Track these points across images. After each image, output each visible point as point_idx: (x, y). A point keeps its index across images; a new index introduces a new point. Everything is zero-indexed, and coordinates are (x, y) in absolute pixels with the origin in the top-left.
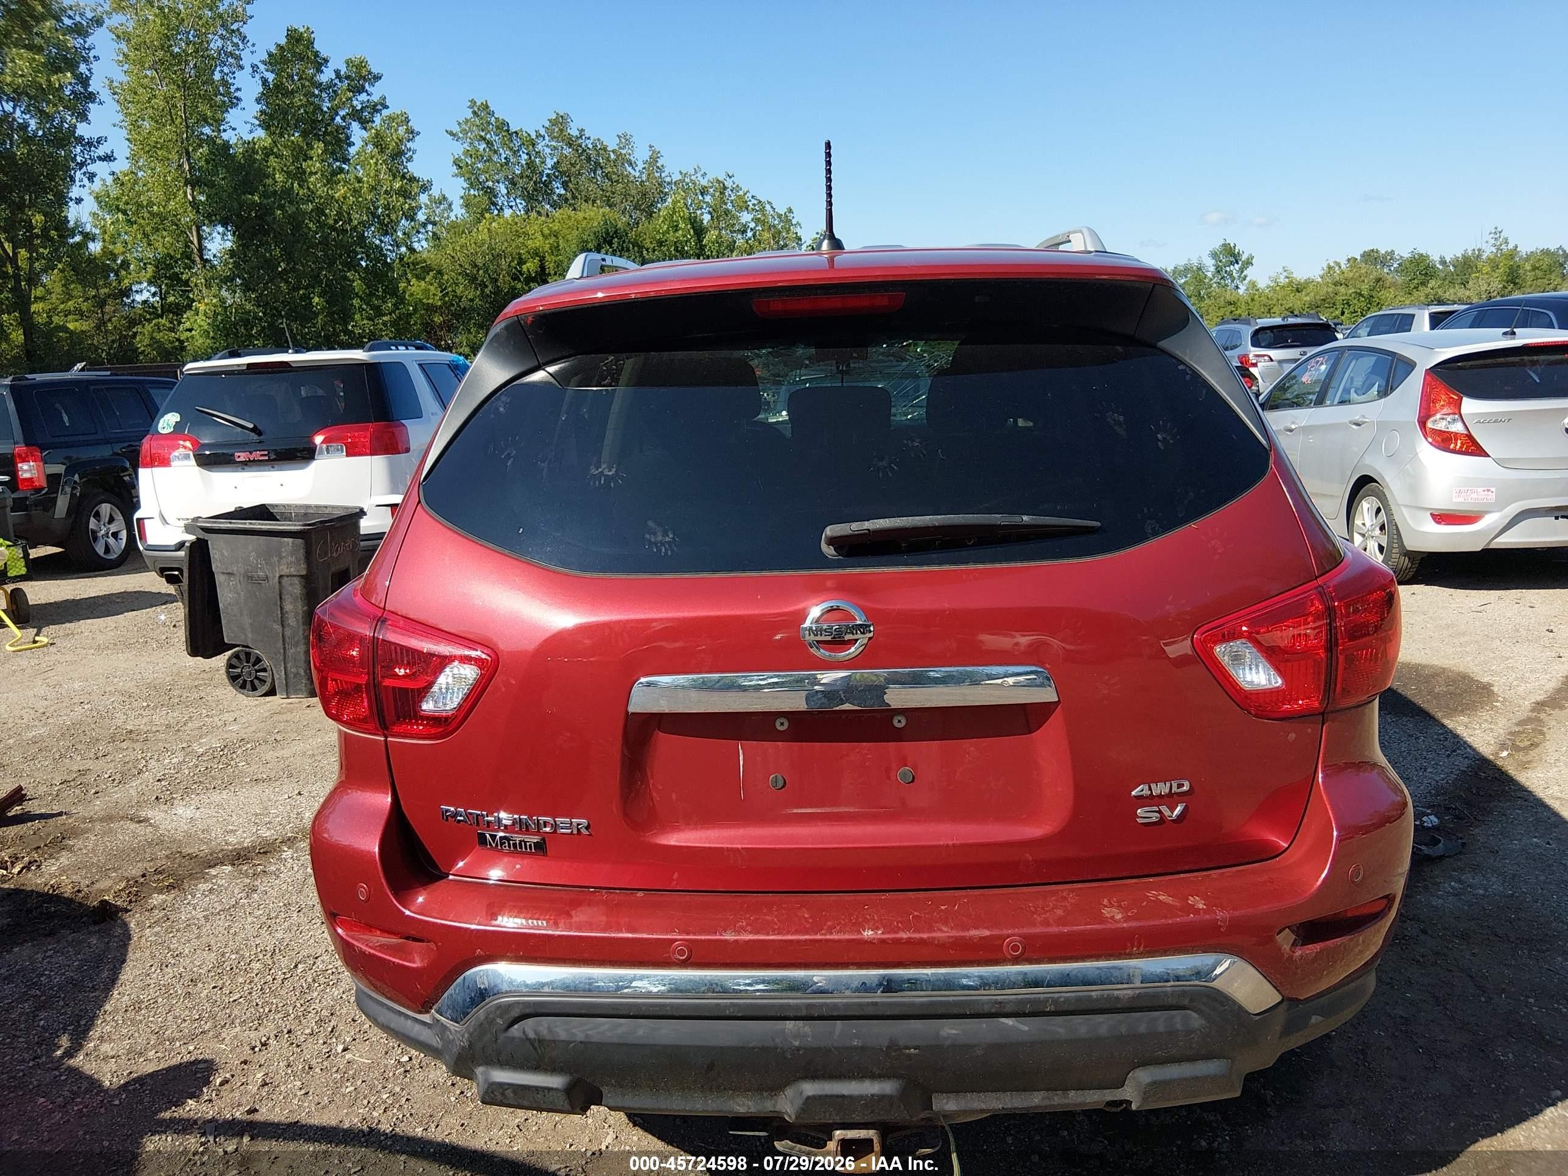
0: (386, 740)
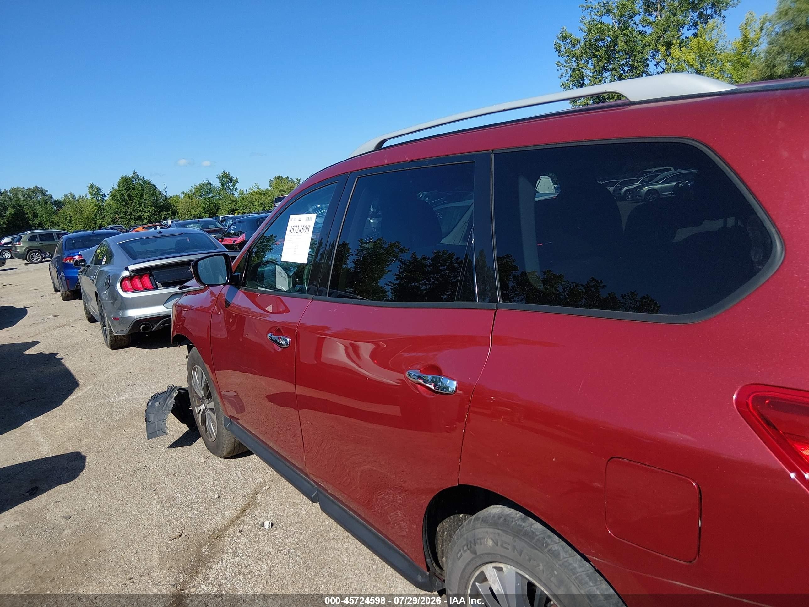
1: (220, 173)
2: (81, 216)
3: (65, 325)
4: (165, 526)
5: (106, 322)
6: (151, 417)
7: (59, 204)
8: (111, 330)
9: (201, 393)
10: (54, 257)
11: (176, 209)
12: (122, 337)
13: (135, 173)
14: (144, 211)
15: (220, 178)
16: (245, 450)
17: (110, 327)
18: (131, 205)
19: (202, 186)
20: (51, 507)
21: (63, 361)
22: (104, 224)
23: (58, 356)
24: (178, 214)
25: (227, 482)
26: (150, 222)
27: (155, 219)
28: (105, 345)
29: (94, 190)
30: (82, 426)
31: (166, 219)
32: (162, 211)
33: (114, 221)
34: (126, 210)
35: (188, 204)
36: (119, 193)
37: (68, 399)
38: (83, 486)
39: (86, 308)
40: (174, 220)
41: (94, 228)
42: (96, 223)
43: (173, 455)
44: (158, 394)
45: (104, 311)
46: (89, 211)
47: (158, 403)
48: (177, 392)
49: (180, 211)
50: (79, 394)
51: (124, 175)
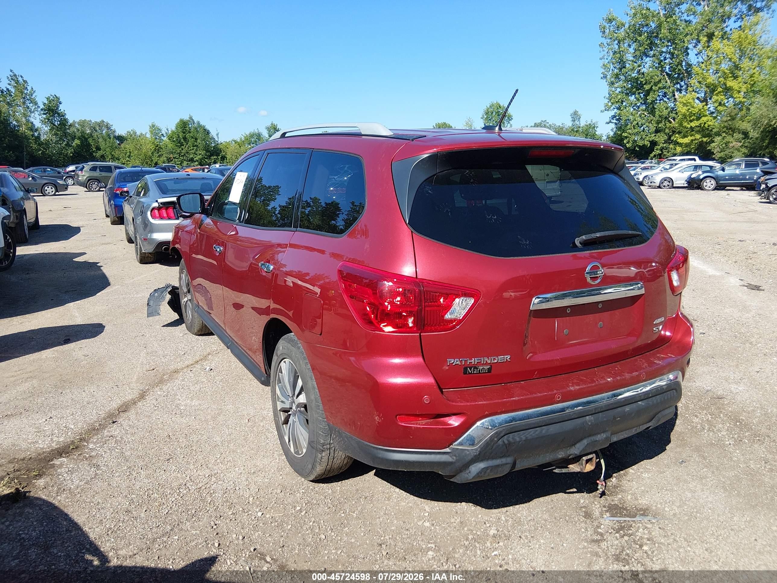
0: (420, 335)
1: (269, 124)
2: (140, 152)
3: (110, 243)
4: (146, 364)
5: (138, 242)
6: (151, 303)
7: (121, 139)
8: (141, 248)
9: (185, 290)
10: (107, 187)
11: (226, 154)
12: (149, 255)
13: (191, 118)
14: (196, 154)
15: (268, 129)
16: (209, 332)
17: (140, 246)
18: (185, 147)
19: (252, 136)
20: (76, 350)
21: (102, 268)
22: (159, 162)
23: (98, 265)
24: (226, 160)
25: (193, 347)
26: (201, 164)
27: (206, 162)
28: (136, 261)
29: (155, 130)
30: (107, 309)
31: (215, 163)
32: (212, 155)
33: (169, 160)
34: (180, 151)
35: (236, 151)
36: (176, 134)
37: (101, 292)
38: (100, 341)
39: (126, 230)
40: (221, 165)
41: (150, 165)
42: (152, 160)
43: (164, 331)
44: (159, 289)
45: (137, 233)
46: (148, 148)
47: (157, 294)
48: (171, 288)
49: (228, 157)
50: (109, 291)
51: (182, 118)
